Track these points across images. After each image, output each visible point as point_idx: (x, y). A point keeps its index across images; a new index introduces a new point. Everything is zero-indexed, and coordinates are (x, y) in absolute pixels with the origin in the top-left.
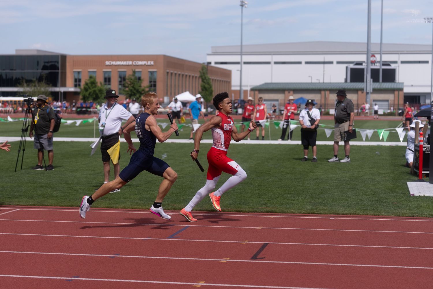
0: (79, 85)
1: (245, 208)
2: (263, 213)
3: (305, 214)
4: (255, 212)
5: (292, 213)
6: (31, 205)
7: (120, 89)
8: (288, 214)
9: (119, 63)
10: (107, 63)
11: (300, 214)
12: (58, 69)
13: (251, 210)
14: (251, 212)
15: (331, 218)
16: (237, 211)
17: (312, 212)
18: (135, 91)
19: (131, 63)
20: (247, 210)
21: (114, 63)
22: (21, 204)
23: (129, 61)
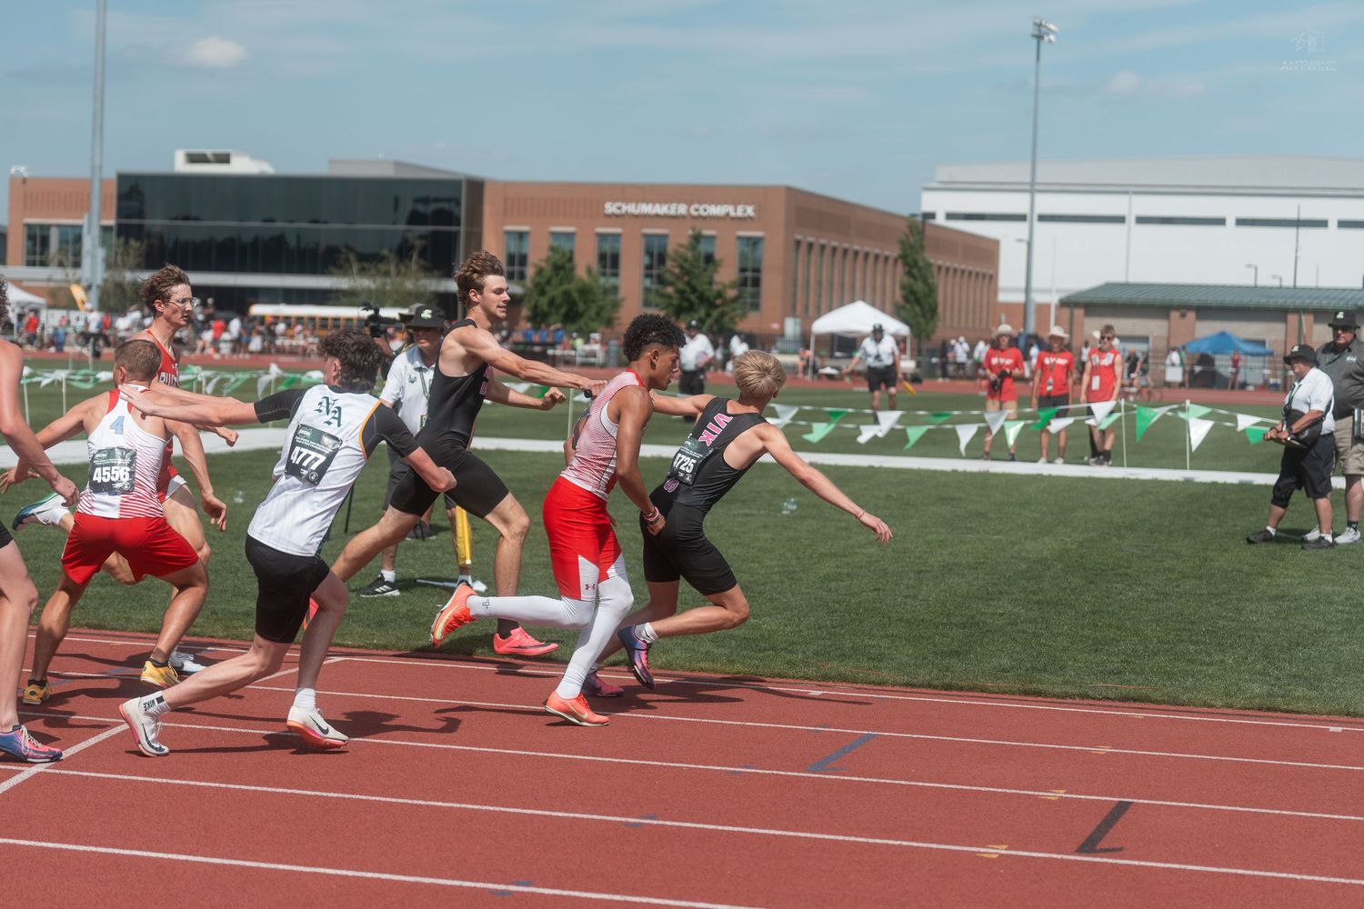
0: (522, 276)
1: (1050, 682)
2: (1110, 703)
3: (1245, 710)
4: (1084, 696)
5: (1205, 704)
6: (377, 647)
7: (647, 290)
8: (1192, 708)
9: (646, 209)
10: (610, 208)
11: (1230, 711)
12: (458, 224)
13: (1070, 689)
14: (1071, 696)
15: (1332, 729)
16: (1026, 693)
17: (1269, 704)
18: (693, 298)
19: (682, 209)
20: (1057, 690)
21: (631, 208)
22: (346, 642)
23: (679, 202)
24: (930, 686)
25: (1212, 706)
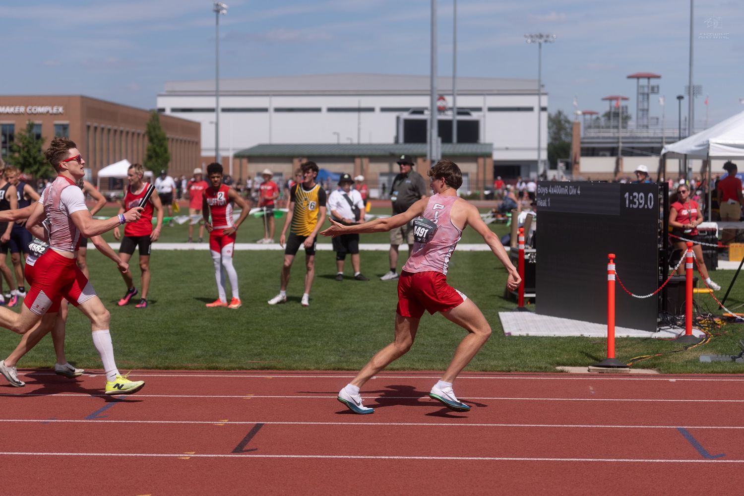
1: (224, 362)
2: (255, 371)
3: (327, 370)
4: (241, 368)
5: (305, 369)
7: (4, 156)
8: (298, 371)
9: (2, 109)
11: (318, 371)
13: (234, 365)
14: (234, 369)
16: (210, 368)
17: (338, 366)
18: (30, 160)
19: (22, 109)
20: (226, 366)
23: (20, 105)
24: (157, 368)
25: (309, 369)
